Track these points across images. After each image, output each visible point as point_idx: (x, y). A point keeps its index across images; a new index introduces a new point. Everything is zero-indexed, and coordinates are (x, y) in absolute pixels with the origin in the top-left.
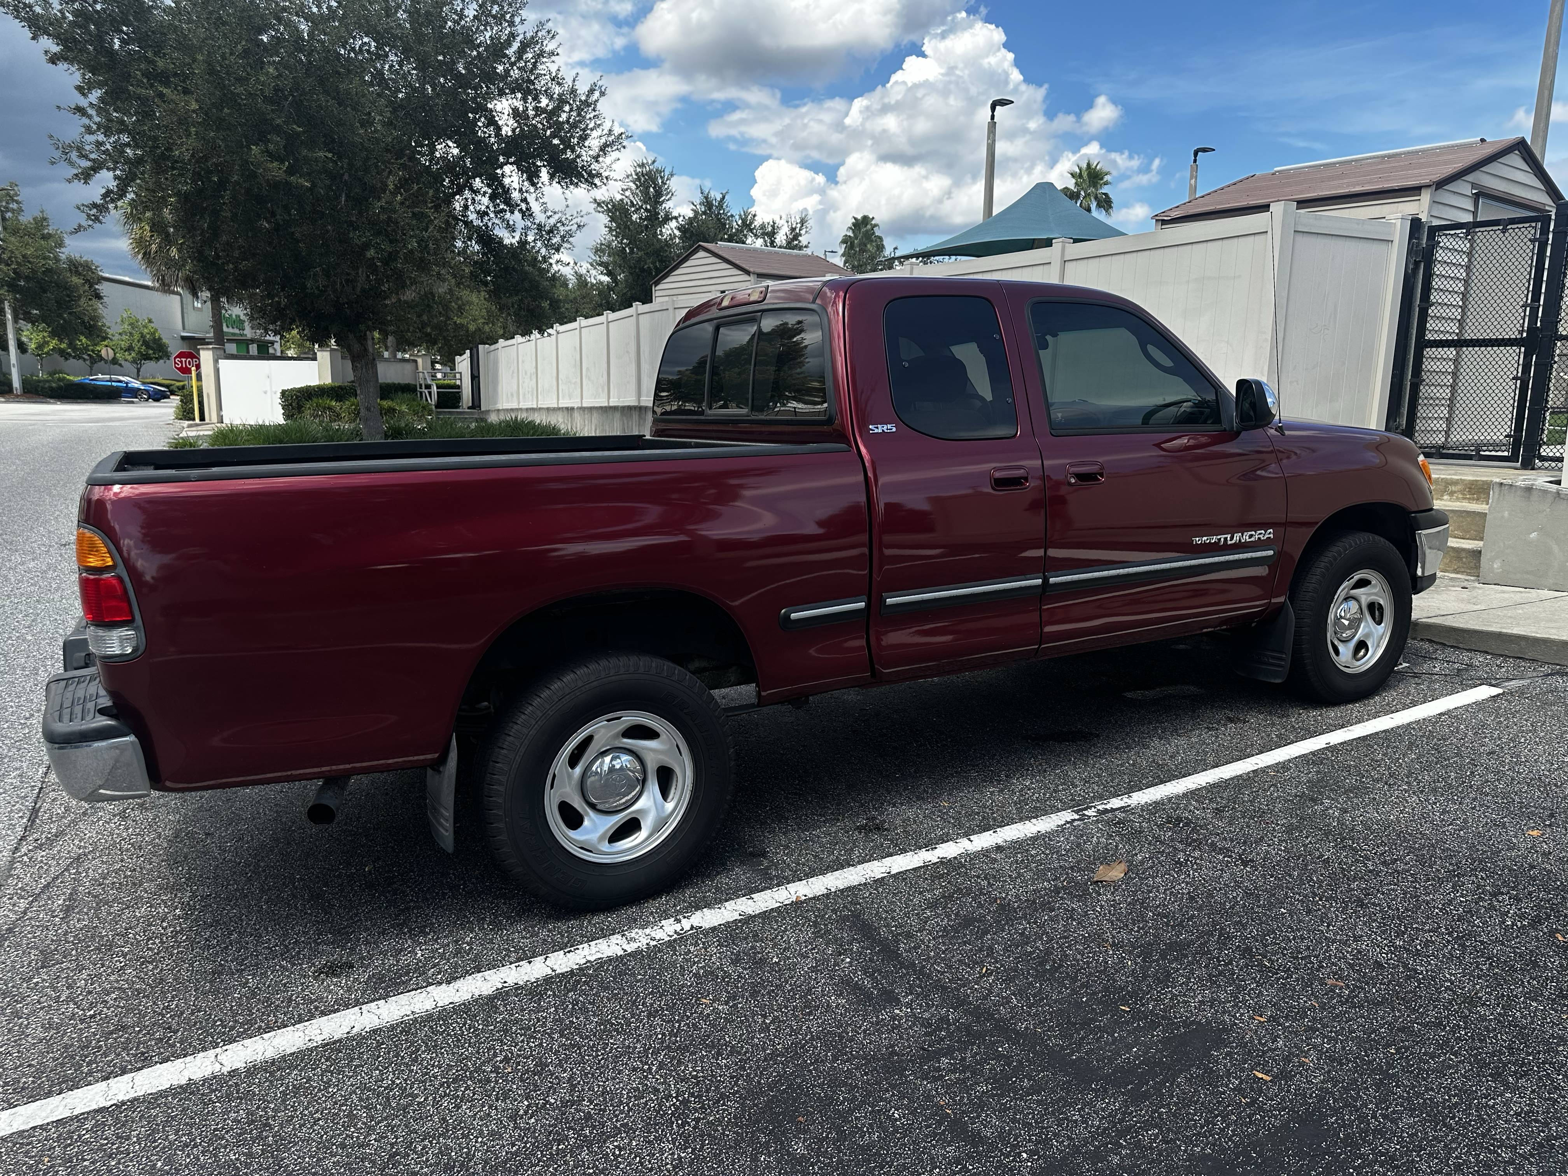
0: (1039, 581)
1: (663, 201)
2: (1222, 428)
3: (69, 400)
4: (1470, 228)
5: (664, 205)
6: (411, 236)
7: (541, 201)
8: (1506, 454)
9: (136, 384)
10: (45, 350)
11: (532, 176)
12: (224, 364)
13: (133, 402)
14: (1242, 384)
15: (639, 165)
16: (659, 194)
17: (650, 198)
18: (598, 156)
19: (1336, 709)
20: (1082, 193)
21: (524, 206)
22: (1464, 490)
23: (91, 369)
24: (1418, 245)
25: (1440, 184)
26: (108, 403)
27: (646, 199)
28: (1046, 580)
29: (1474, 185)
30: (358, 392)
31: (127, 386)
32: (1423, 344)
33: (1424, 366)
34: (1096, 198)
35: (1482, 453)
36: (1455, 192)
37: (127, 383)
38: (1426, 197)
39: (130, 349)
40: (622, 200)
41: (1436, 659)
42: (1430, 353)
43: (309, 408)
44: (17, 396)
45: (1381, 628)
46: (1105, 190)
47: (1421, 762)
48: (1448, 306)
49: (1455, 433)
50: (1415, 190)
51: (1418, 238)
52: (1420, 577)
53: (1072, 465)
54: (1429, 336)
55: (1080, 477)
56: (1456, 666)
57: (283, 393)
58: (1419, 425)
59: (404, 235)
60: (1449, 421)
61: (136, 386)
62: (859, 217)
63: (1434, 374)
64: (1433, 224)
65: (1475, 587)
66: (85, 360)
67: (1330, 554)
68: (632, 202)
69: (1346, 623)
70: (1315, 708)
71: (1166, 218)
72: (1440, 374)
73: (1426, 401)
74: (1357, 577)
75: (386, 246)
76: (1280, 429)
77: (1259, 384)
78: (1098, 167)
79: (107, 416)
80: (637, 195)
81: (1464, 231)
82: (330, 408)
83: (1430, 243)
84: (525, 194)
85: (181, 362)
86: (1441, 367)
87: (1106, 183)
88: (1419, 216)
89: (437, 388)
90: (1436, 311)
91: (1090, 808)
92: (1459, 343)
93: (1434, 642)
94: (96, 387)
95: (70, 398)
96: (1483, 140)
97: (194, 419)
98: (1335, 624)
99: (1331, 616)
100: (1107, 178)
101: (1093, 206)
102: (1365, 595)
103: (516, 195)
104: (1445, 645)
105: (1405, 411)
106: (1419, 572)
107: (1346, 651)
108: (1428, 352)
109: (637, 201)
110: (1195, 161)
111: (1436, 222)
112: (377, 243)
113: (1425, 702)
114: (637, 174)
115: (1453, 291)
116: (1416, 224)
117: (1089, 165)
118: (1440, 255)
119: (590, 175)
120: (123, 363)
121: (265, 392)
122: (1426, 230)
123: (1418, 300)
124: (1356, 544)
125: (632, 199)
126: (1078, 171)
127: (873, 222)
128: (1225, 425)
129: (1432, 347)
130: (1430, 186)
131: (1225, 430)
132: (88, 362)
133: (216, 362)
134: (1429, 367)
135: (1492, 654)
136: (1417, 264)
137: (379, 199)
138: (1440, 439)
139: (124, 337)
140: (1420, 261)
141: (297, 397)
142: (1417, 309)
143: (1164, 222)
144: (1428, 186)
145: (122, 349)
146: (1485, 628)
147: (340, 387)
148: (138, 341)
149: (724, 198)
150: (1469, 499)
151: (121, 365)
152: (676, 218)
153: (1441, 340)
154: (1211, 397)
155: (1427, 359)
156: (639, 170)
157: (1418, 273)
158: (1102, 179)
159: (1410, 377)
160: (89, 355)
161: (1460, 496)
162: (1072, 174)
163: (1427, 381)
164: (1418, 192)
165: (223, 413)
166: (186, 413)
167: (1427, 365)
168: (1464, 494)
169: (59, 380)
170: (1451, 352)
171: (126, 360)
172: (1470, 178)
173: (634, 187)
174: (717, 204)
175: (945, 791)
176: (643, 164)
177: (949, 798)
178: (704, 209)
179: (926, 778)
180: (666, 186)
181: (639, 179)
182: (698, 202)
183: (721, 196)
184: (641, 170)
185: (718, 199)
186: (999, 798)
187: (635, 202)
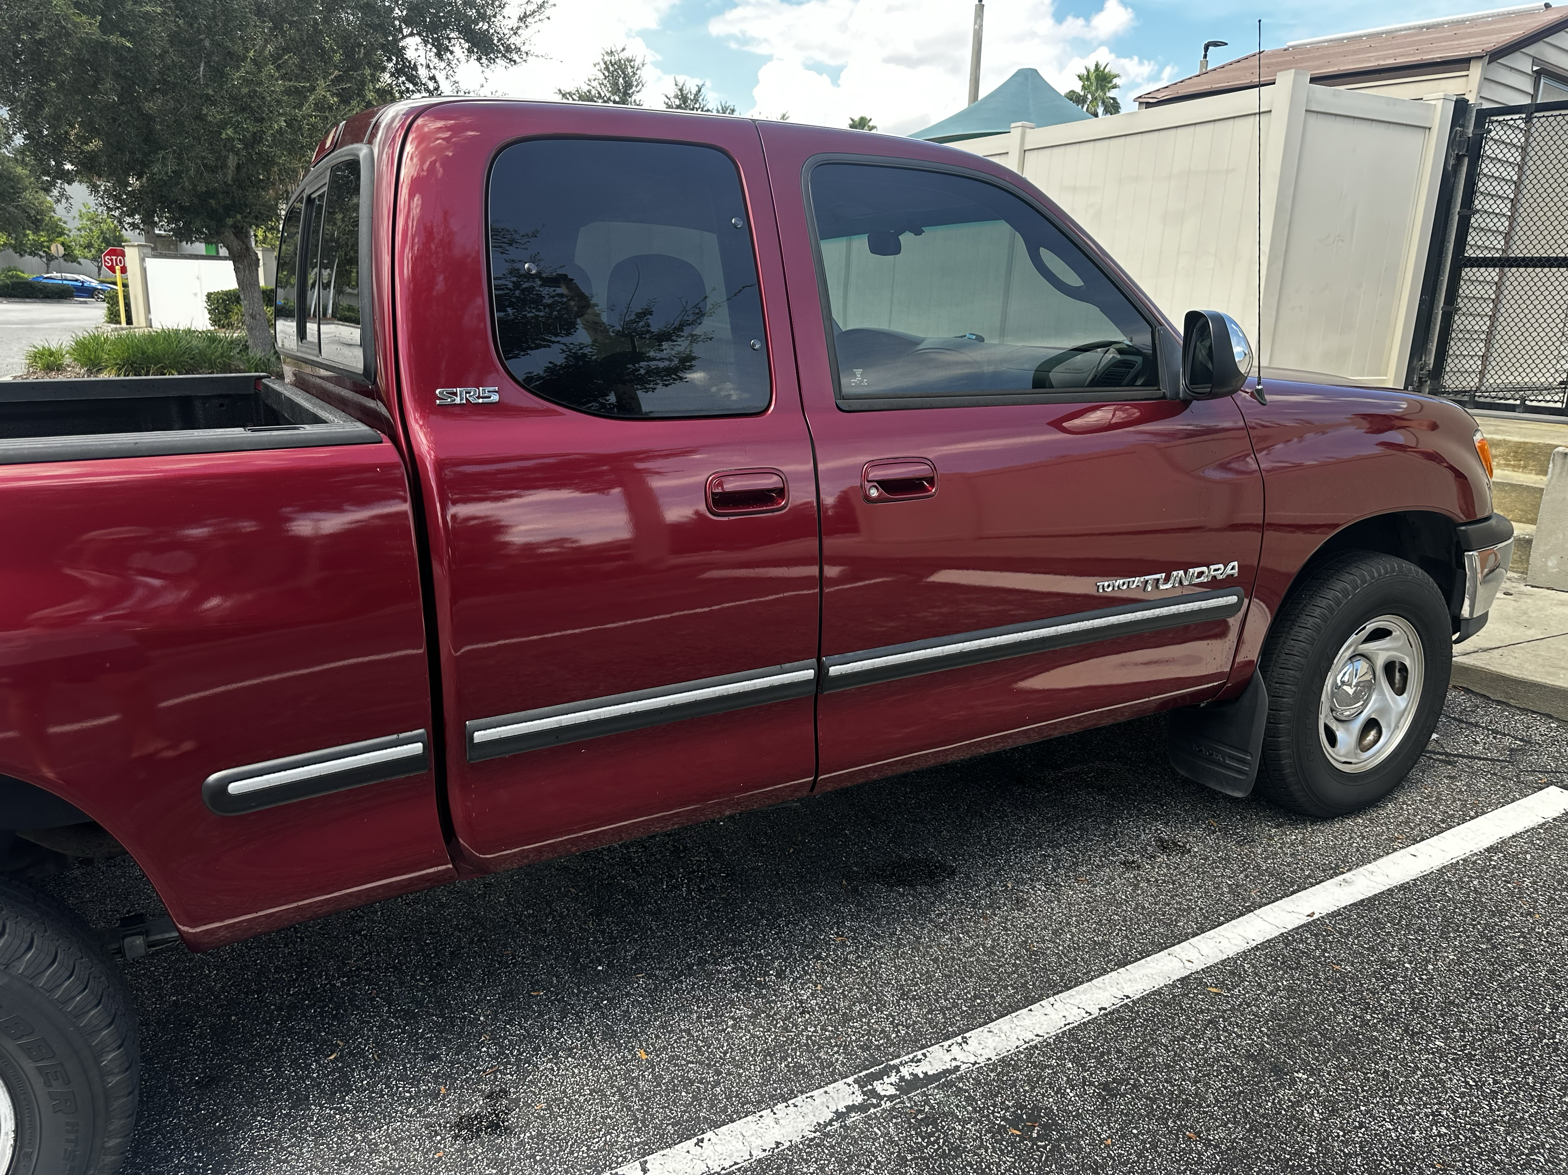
0: (810, 674)
1: (633, 93)
2: (1159, 394)
3: (17, 300)
4: (1529, 111)
5: (634, 97)
6: (280, 114)
7: (453, 79)
8: (1559, 405)
9: (95, 284)
11: (441, 50)
12: (152, 263)
13: (85, 303)
14: (1194, 319)
15: (607, 53)
16: (628, 85)
17: (619, 89)
18: (518, 28)
19: (1326, 828)
20: (1089, 96)
21: (431, 85)
22: (1508, 454)
23: (48, 267)
24: (1463, 134)
25: (1496, 55)
26: (59, 302)
27: (615, 90)
28: (821, 671)
29: (1535, 60)
30: (242, 297)
31: (83, 285)
32: (1461, 262)
33: (1461, 291)
34: (1103, 102)
35: (1527, 403)
36: (1512, 68)
37: (83, 282)
38: (1476, 71)
39: (89, 246)
40: (589, 91)
41: (1477, 725)
42: (1470, 274)
43: (237, 313)
45: (1402, 701)
46: (1112, 94)
47: (1465, 973)
48: (1489, 214)
49: (1493, 372)
50: (1462, 63)
51: (1462, 126)
52: (1467, 619)
53: (874, 464)
54: (1470, 252)
55: (889, 486)
56: (1507, 741)
57: (209, 296)
58: (1451, 364)
59: (271, 112)
60: (1485, 358)
61: (93, 285)
62: (857, 119)
63: (1473, 301)
64: (1484, 107)
65: (1521, 593)
66: (41, 257)
67: (1330, 594)
68: (599, 93)
69: (1350, 691)
70: (1294, 824)
71: (1151, 101)
72: (1481, 301)
73: (1460, 336)
74: (1370, 626)
75: (250, 126)
76: (1258, 395)
77: (1220, 320)
78: (1107, 70)
79: (57, 316)
80: (605, 86)
81: (1524, 116)
83: (1478, 132)
84: (433, 71)
85: (111, 260)
86: (1483, 292)
87: (1115, 87)
88: (1466, 97)
90: (1480, 220)
91: (885, 1072)
92: (1504, 262)
93: (1472, 692)
94: (45, 286)
95: (18, 297)
96: (1547, 6)
97: (120, 323)
98: (1333, 695)
99: (1329, 682)
100: (1115, 81)
101: (1100, 111)
102: (1382, 651)
103: (422, 72)
104: (1488, 698)
105: (1433, 347)
106: (1465, 612)
107: (1346, 736)
108: (1467, 273)
109: (605, 93)
110: (1205, 56)
111: (1486, 105)
112: (237, 121)
113: (1464, 821)
114: (605, 63)
115: (1497, 195)
116: (1461, 106)
117: (1097, 65)
118: (1489, 149)
119: (508, 49)
120: (82, 260)
121: (196, 295)
122: (1475, 112)
123: (1459, 206)
124: (1373, 577)
125: (599, 89)
126: (1086, 73)
127: (871, 124)
128: (1165, 389)
129: (1472, 266)
130: (1482, 57)
131: (1164, 397)
132: (44, 259)
133: (142, 260)
134: (1467, 292)
135: (1558, 720)
136: (1459, 159)
137: (238, 68)
138: (1472, 382)
139: (83, 233)
140: (1464, 156)
141: (224, 301)
142: (1456, 218)
143: (1149, 105)
144: (1479, 58)
145: (81, 246)
146: (1549, 681)
148: (98, 238)
149: (699, 91)
150: (1514, 466)
151: (79, 263)
153: (1485, 259)
154: (1143, 339)
155: (1465, 281)
156: (607, 58)
157: (1460, 171)
158: (1111, 82)
159: (1442, 305)
160: (44, 252)
161: (1502, 462)
162: (1079, 76)
163: (1464, 309)
164: (1467, 65)
165: (152, 316)
166: (113, 317)
167: (1465, 289)
168: (1507, 460)
169: (12, 277)
170: (1493, 273)
171: (86, 258)
172: (1531, 50)
173: (602, 77)
174: (692, 97)
175: (659, 1017)
176: (612, 52)
177: (657, 1037)
178: (677, 102)
179: (643, 977)
180: (637, 77)
181: (607, 69)
182: (671, 94)
183: (697, 89)
184: (609, 58)
185: (694, 92)
186: (744, 1039)
187: (603, 95)
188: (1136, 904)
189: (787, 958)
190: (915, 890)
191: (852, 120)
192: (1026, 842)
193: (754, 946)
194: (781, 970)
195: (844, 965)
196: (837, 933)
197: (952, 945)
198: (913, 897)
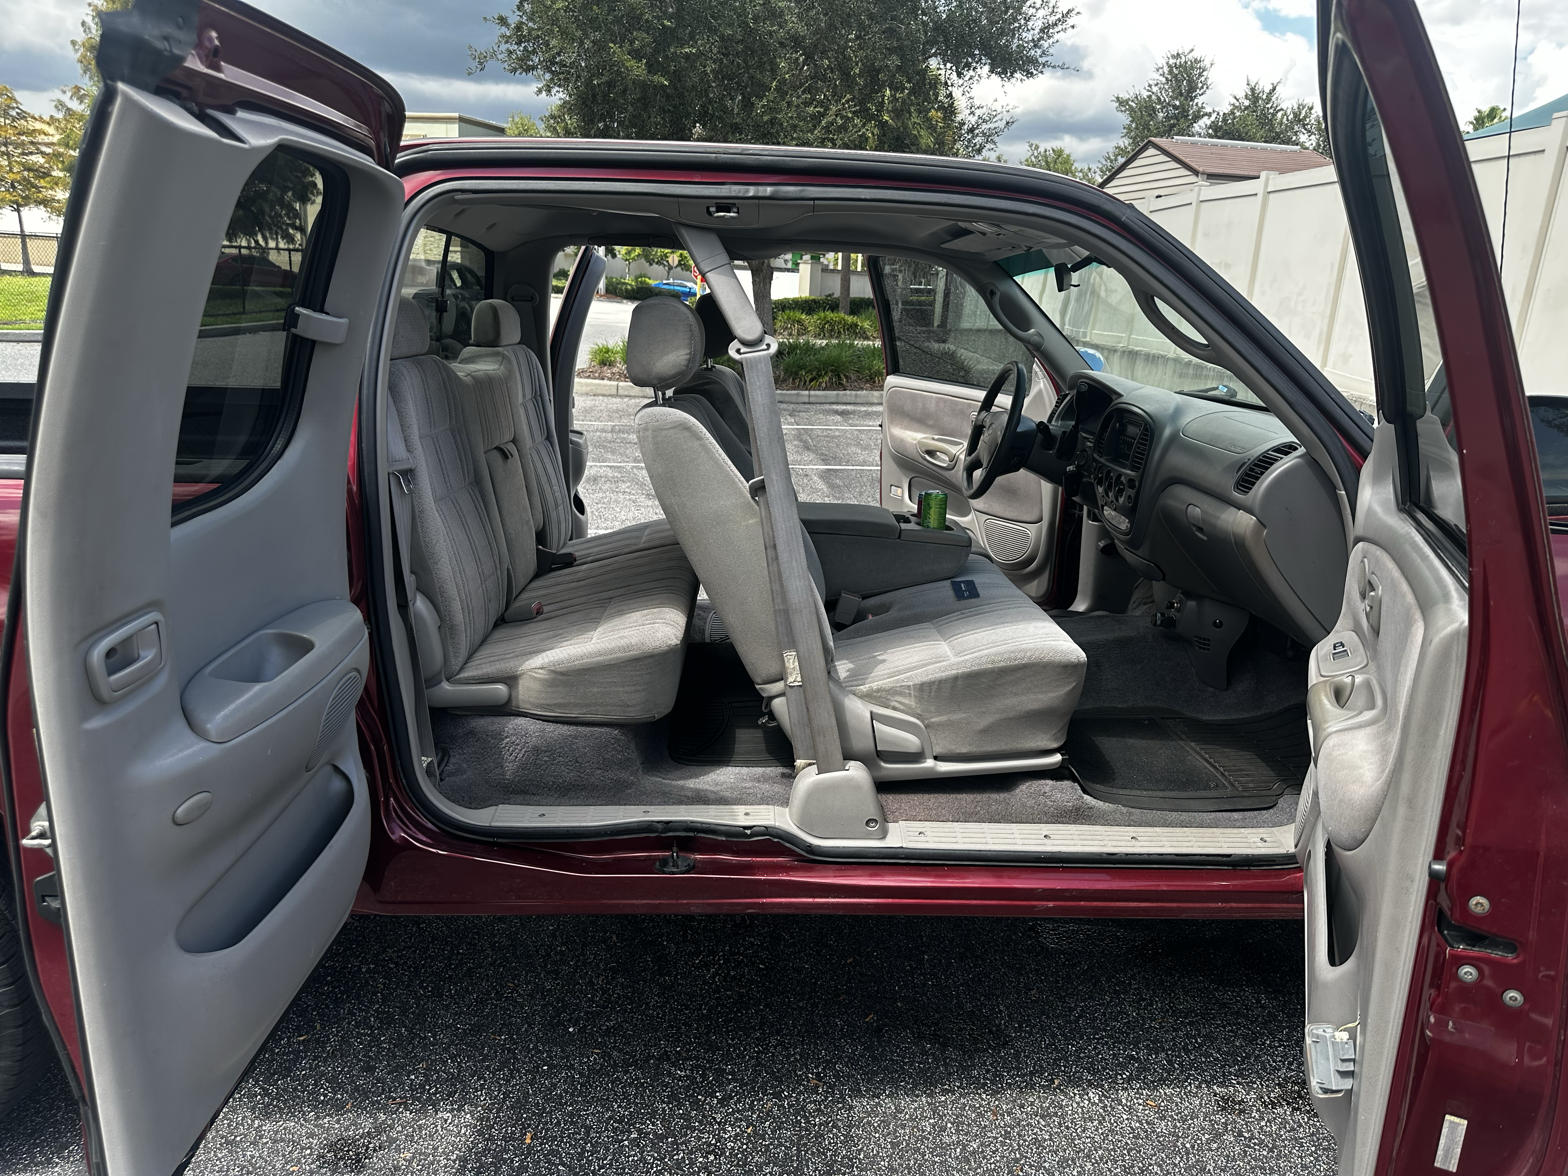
1: (1195, 97)
5: (1196, 101)
7: (968, 95)
10: (632, 256)
15: (1172, 56)
16: (1192, 87)
17: (1181, 93)
18: (1040, 39)
27: (1177, 94)
40: (1149, 97)
44: (601, 296)
66: (665, 266)
68: (1159, 99)
80: (1167, 91)
82: (799, 322)
89: (902, 305)
109: (1166, 98)
114: (1170, 66)
125: (1160, 95)
132: (667, 268)
147: (814, 301)
149: (1274, 89)
152: (1209, 115)
156: (1172, 61)
160: (667, 261)
169: (641, 282)
173: (1164, 80)
174: (1264, 97)
175: (577, 1102)
176: (1178, 54)
177: (558, 1123)
178: (1247, 103)
179: (598, 1054)
180: (1203, 79)
181: (1171, 72)
182: (1241, 95)
183: (1271, 87)
184: (1175, 61)
185: (1267, 90)
186: (630, 1159)
187: (1162, 99)
188: (1197, 1161)
189: (746, 1084)
190: (943, 1052)
191: (1479, 112)
192: (1122, 1033)
193: (727, 1058)
194: (731, 1094)
195: (796, 1113)
196: (818, 1074)
197: (929, 1133)
198: (935, 1059)
